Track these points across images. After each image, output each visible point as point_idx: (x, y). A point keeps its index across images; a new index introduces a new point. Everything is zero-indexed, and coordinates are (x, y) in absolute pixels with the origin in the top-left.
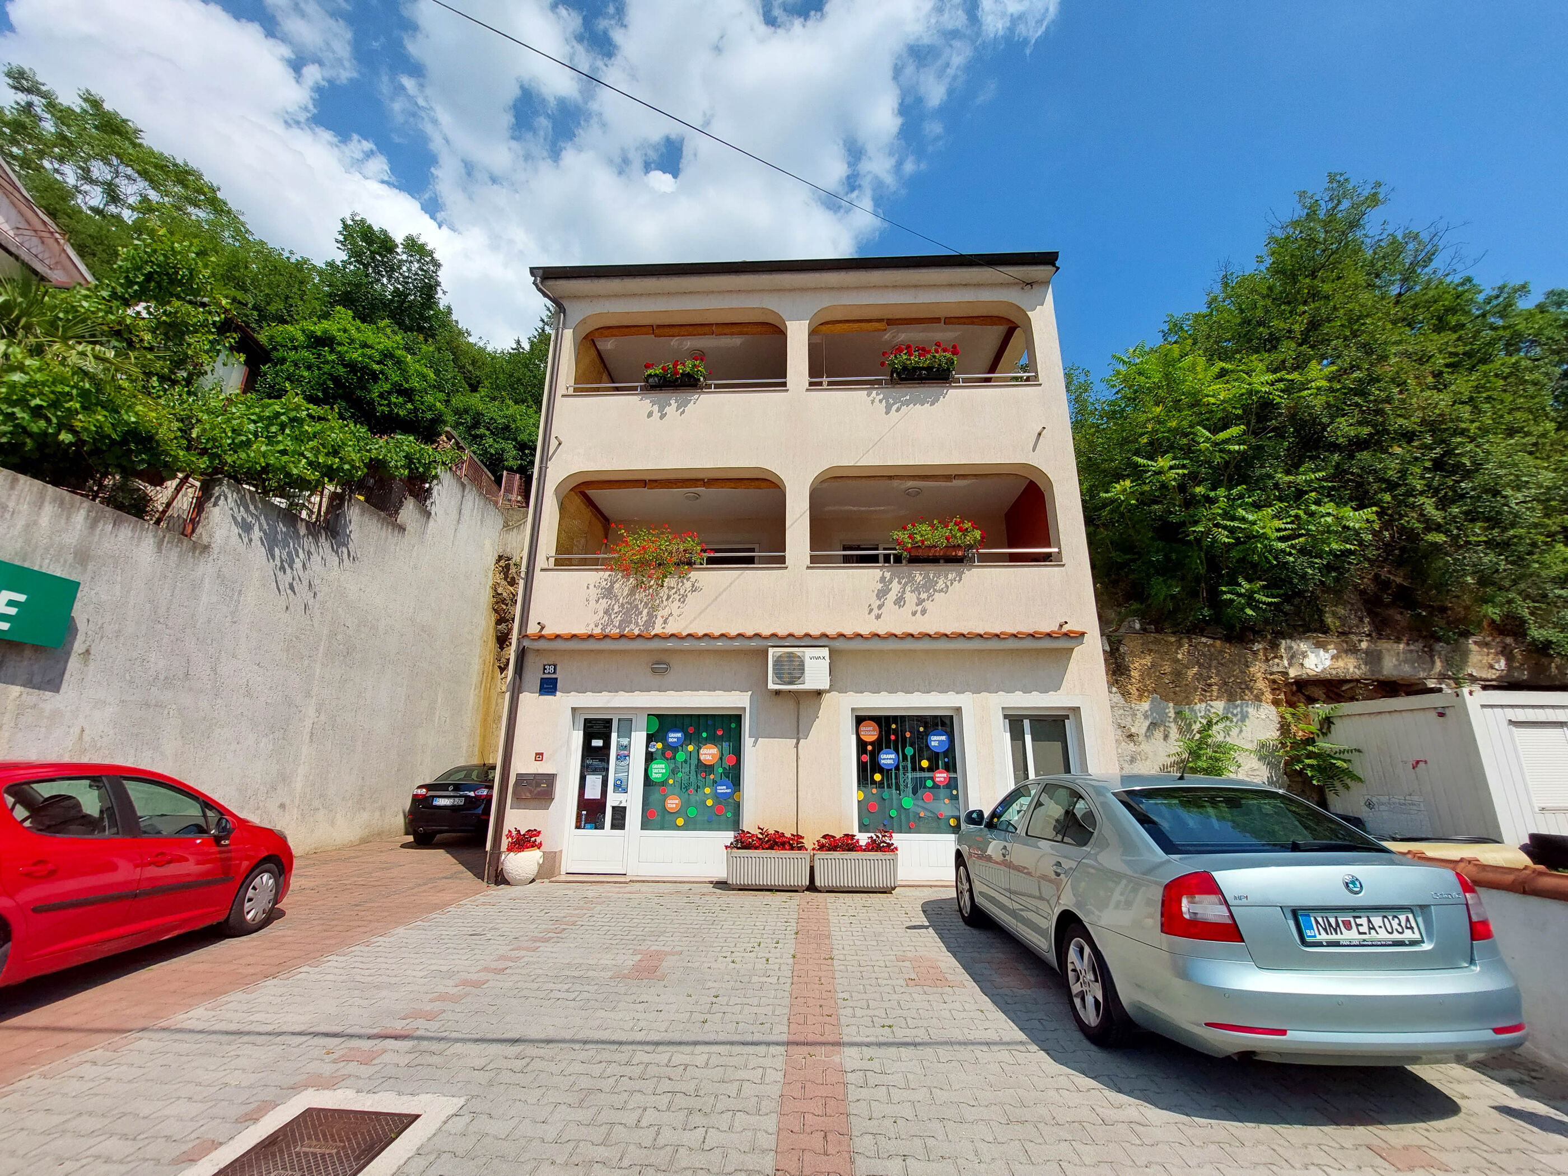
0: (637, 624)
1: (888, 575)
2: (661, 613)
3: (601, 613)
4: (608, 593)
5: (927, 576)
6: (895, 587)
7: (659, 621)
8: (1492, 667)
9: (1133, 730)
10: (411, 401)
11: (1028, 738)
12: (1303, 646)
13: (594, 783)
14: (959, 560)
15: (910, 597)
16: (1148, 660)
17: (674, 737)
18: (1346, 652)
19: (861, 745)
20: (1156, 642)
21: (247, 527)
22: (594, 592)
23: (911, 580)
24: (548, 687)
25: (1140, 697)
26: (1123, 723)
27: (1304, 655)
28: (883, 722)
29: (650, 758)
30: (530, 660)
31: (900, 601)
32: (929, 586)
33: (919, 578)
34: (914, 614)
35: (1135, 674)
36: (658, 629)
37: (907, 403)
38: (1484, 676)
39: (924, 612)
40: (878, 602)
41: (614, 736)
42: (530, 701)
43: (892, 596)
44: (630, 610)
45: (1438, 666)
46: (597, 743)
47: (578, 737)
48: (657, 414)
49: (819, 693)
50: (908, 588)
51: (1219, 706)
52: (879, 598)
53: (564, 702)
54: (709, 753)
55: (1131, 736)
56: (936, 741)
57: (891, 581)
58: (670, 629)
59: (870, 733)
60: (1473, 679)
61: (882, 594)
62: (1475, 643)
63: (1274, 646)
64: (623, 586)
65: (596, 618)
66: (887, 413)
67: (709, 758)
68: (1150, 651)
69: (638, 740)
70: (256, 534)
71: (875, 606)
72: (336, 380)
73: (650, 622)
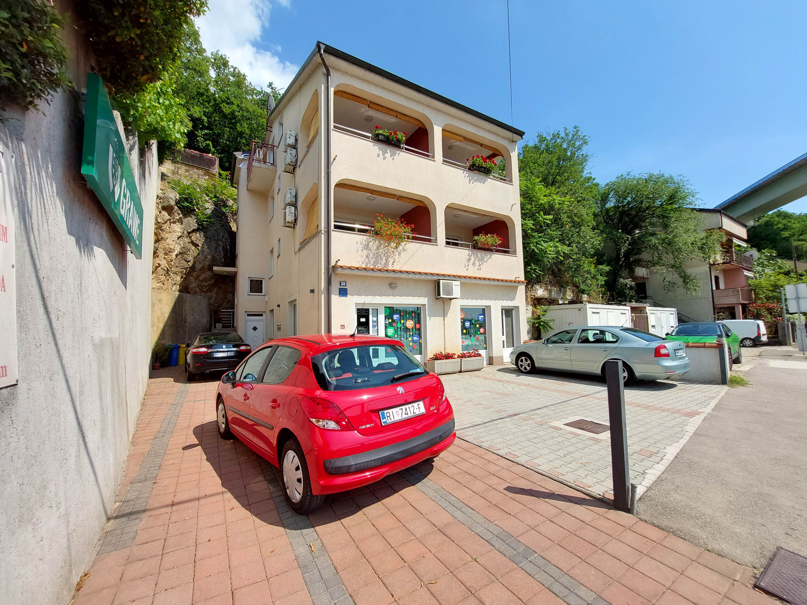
0: (381, 264)
1: (469, 252)
2: (391, 260)
3: (364, 257)
4: (367, 247)
5: (481, 255)
6: (473, 258)
7: (390, 263)
8: (570, 297)
11: (504, 316)
12: (538, 287)
14: (491, 250)
15: (477, 263)
17: (397, 317)
18: (546, 289)
19: (462, 319)
22: (360, 247)
23: (477, 256)
27: (538, 290)
28: (468, 310)
29: (387, 326)
30: (333, 278)
31: (474, 264)
32: (482, 259)
33: (479, 256)
34: (478, 270)
36: (390, 268)
37: (475, 181)
39: (481, 269)
40: (467, 264)
41: (371, 317)
42: (335, 298)
43: (471, 262)
44: (378, 257)
45: (561, 295)
47: (355, 317)
48: (381, 156)
49: (454, 299)
50: (476, 260)
52: (468, 262)
53: (349, 300)
54: (410, 324)
56: (481, 317)
57: (471, 256)
58: (396, 267)
59: (465, 315)
61: (469, 260)
64: (374, 244)
65: (363, 259)
66: (470, 183)
67: (410, 325)
69: (382, 317)
71: (466, 265)
73: (387, 263)
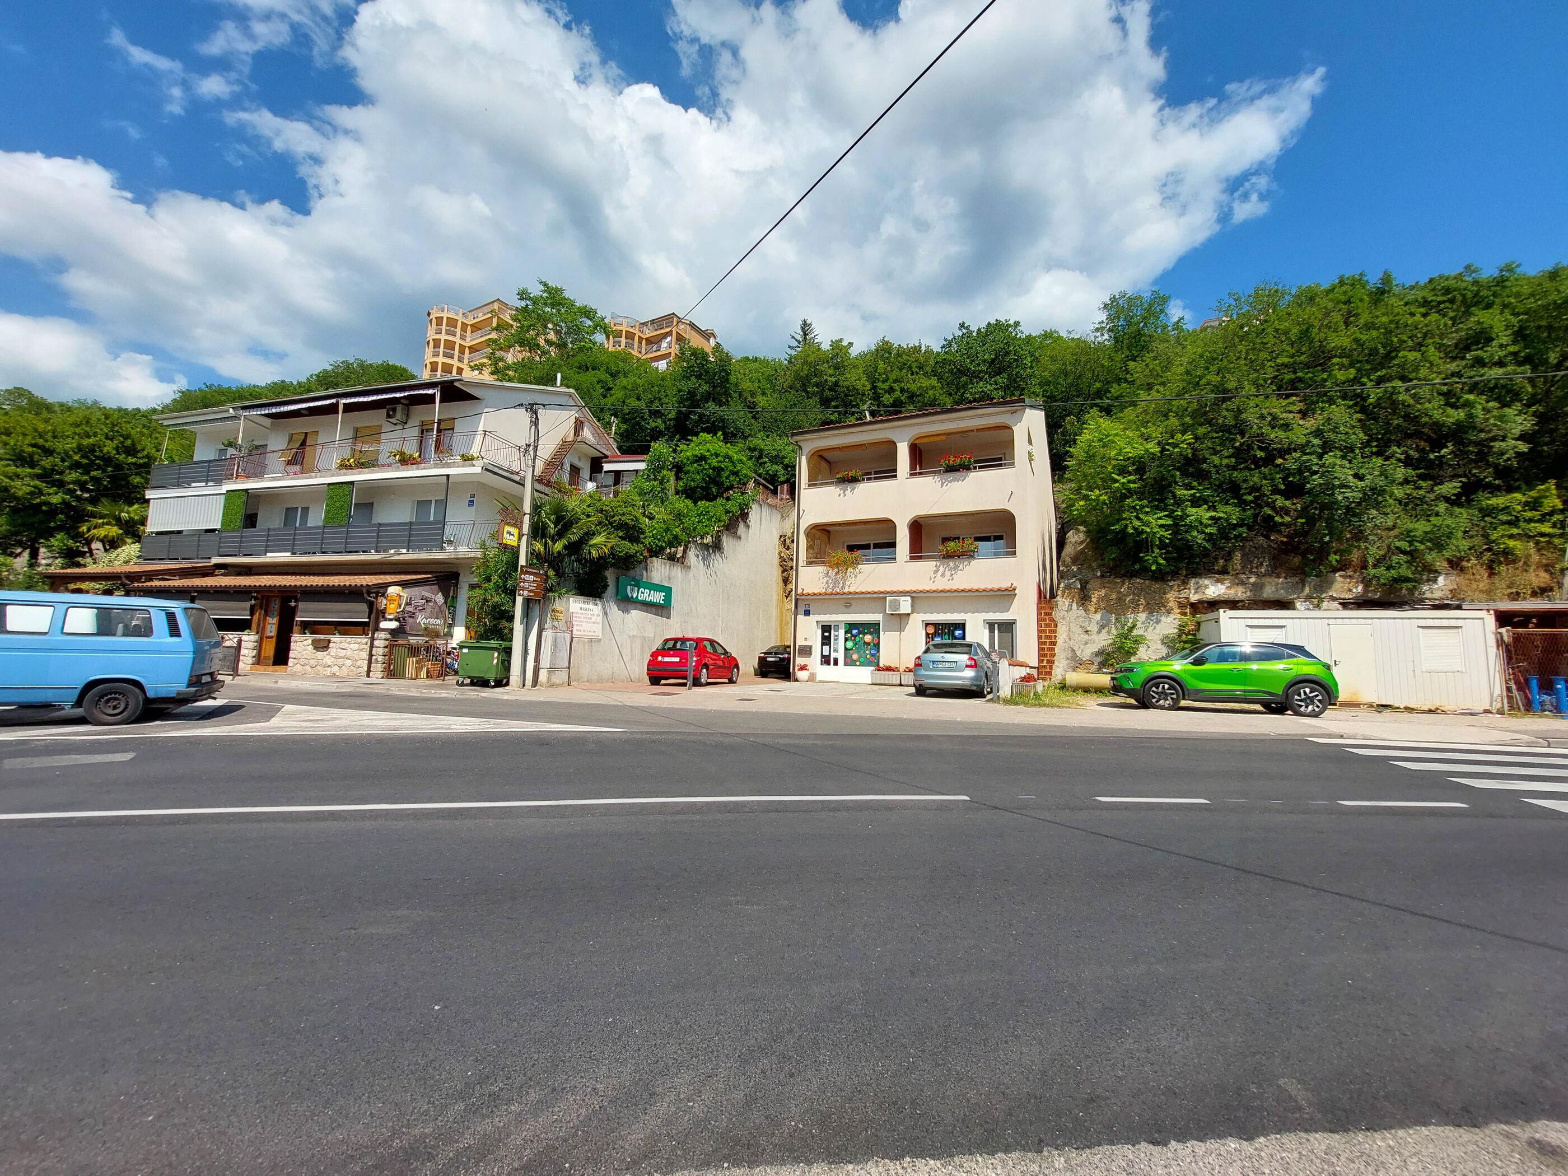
0: (839, 588)
1: (938, 564)
2: (848, 583)
3: (824, 584)
4: (827, 575)
5: (955, 564)
6: (942, 569)
7: (847, 587)
8: (1350, 590)
9: (1088, 629)
10: (738, 476)
11: (996, 632)
12: (1206, 582)
13: (826, 648)
15: (948, 573)
16: (1103, 592)
17: (855, 632)
18: (1238, 584)
19: (927, 634)
20: (1109, 582)
21: (697, 556)
22: (821, 575)
23: (948, 565)
24: (807, 613)
25: (1096, 612)
26: (1083, 625)
27: (1206, 587)
28: (936, 625)
29: (846, 640)
30: (799, 602)
31: (943, 575)
32: (956, 568)
33: (952, 565)
34: (949, 581)
35: (1094, 600)
36: (846, 590)
37: (951, 482)
38: (1342, 597)
39: (953, 579)
40: (934, 576)
41: (832, 631)
42: (800, 618)
43: (940, 573)
44: (836, 582)
45: (1307, 590)
46: (827, 634)
47: (819, 631)
48: (842, 495)
49: (909, 615)
50: (947, 569)
51: (1142, 616)
52: (934, 574)
53: (813, 618)
54: (868, 638)
55: (1087, 632)
56: (958, 633)
57: (940, 566)
58: (852, 590)
59: (931, 630)
60: (1333, 599)
61: (936, 572)
62: (1341, 576)
63: (1185, 583)
64: (832, 573)
65: (823, 586)
66: (942, 487)
68: (1105, 587)
69: (841, 633)
70: (700, 557)
71: (932, 578)
72: (709, 476)
73: (843, 587)
